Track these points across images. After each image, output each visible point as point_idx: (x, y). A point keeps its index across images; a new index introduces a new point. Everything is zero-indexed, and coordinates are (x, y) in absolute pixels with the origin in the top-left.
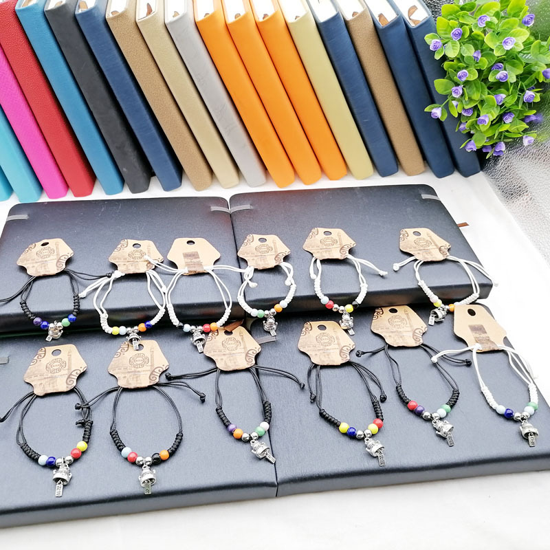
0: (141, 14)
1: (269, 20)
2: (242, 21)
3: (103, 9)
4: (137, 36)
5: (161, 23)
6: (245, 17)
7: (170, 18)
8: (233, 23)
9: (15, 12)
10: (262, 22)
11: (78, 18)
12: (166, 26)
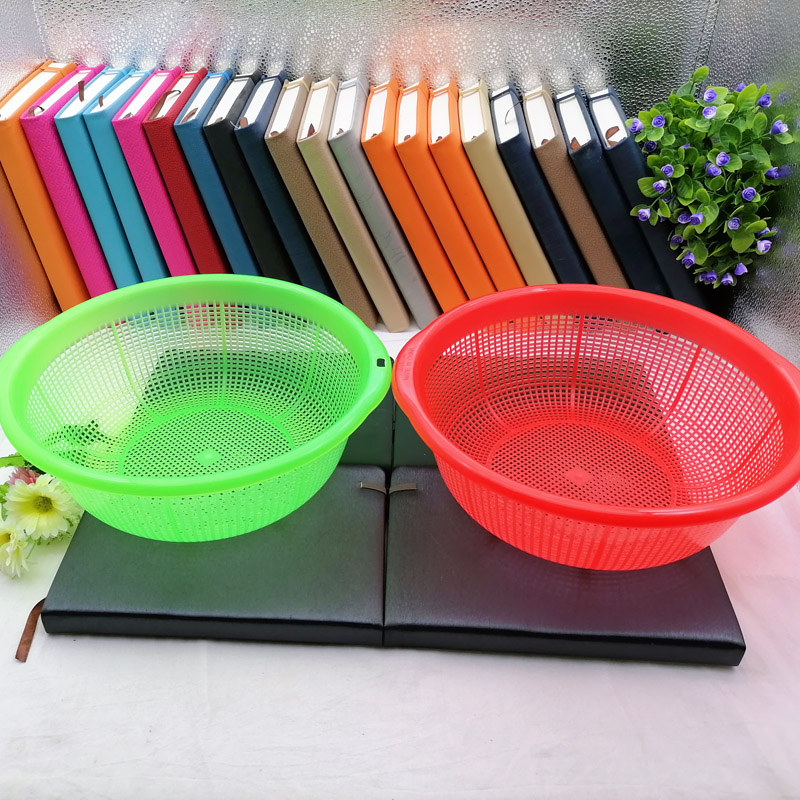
0: (303, 134)
1: (443, 143)
2: (411, 142)
3: (265, 125)
4: (296, 158)
5: (325, 141)
6: (416, 137)
7: (334, 135)
8: (402, 145)
9: (173, 128)
10: (435, 145)
11: (237, 135)
12: (328, 142)
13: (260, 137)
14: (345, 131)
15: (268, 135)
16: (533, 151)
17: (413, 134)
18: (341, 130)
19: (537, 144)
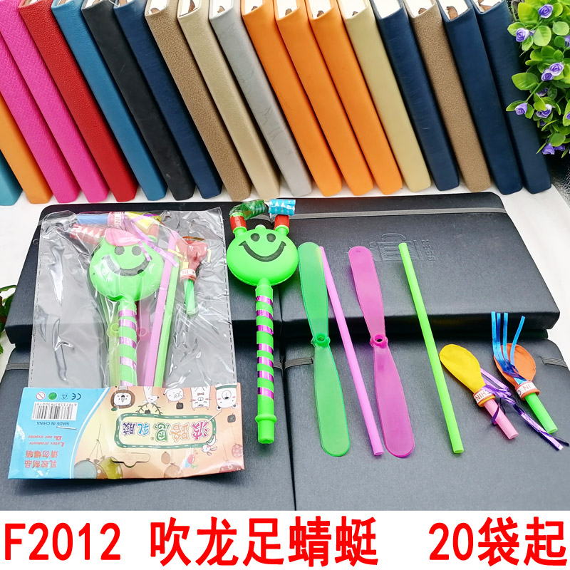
0: (183, 10)
1: (325, 18)
2: (292, 17)
3: (144, 2)
5: (205, 19)
6: (297, 13)
7: (214, 14)
8: (284, 20)
9: (51, 10)
10: (316, 20)
11: (117, 13)
12: (209, 22)
13: (139, 13)
14: (227, 9)
15: (148, 13)
16: (411, 20)
17: (294, 9)
18: (222, 8)
19: (415, 14)
